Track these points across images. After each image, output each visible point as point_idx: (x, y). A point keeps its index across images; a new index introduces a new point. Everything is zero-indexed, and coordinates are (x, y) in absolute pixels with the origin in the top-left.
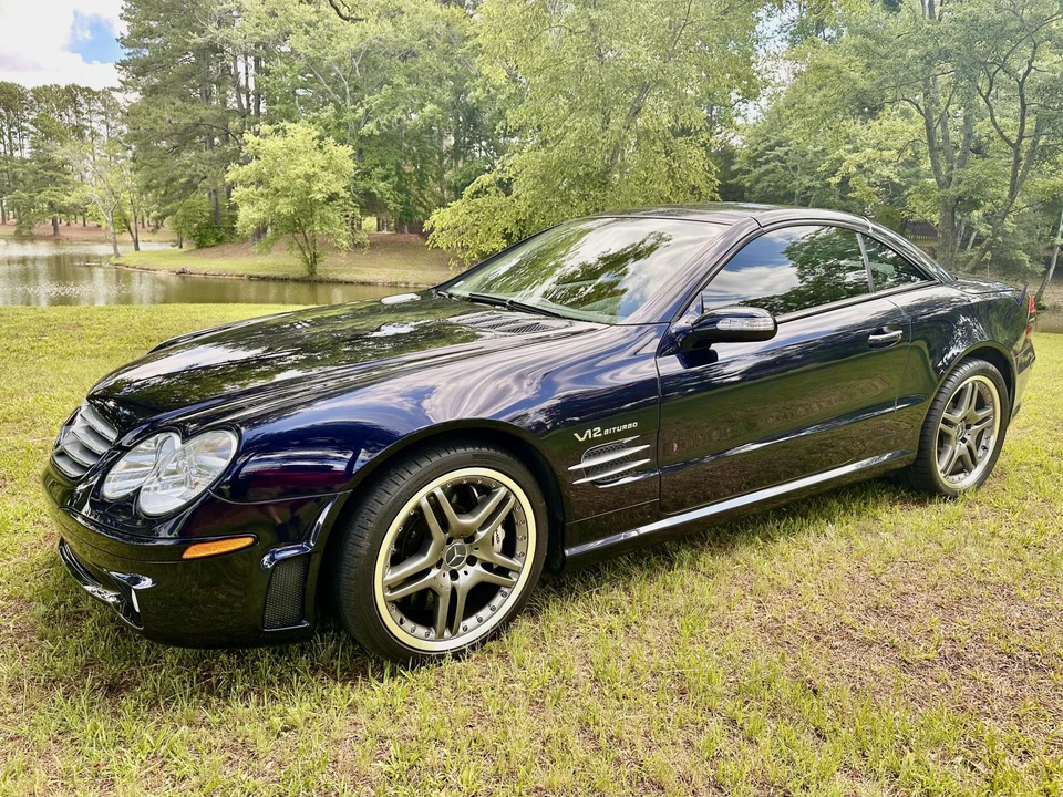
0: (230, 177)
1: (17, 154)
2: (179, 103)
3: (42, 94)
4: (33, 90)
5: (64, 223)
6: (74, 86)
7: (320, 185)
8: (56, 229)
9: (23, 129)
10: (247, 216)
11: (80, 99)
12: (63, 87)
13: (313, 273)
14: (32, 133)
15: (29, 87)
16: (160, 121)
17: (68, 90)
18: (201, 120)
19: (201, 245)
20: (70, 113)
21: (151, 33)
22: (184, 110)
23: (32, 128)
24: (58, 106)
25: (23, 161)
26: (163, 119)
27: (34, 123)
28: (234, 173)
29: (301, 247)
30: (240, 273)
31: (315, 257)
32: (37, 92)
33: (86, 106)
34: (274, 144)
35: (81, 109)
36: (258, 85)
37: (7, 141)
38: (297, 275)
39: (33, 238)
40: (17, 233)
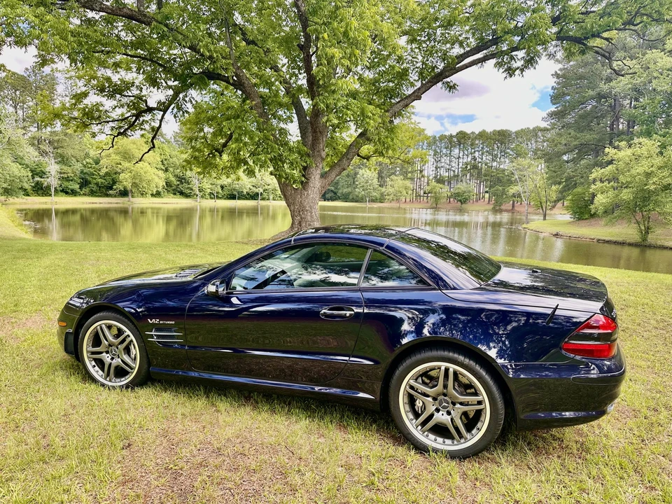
1: (502, 167)
2: (572, 133)
3: (520, 133)
4: (516, 132)
5: (519, 203)
6: (536, 128)
8: (513, 206)
9: (507, 153)
12: (531, 128)
13: (644, 240)
15: (514, 131)
17: (534, 130)
19: (579, 219)
20: (533, 142)
23: (511, 153)
24: (527, 139)
25: (504, 170)
27: (512, 150)
28: (596, 173)
29: (638, 223)
30: (592, 237)
31: (648, 229)
37: (498, 160)
38: (632, 241)
39: (501, 211)
40: (494, 208)
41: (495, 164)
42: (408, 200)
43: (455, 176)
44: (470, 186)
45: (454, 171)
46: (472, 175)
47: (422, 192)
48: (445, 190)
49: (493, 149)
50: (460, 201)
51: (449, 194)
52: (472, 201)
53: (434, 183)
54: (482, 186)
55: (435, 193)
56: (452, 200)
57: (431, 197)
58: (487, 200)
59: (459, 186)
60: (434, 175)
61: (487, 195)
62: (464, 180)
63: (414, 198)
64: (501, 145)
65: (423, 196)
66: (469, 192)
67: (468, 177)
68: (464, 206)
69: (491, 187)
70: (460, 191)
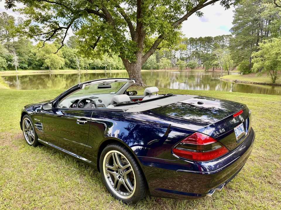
0: (252, 55)
1: (208, 53)
2: (243, 36)
3: (216, 38)
4: (214, 38)
5: (216, 68)
6: (224, 35)
8: (213, 69)
9: (211, 47)
10: (256, 66)
11: (225, 38)
12: (221, 36)
13: (274, 82)
14: (212, 47)
15: (213, 37)
16: (237, 42)
17: (222, 36)
18: (249, 40)
19: (244, 74)
20: (222, 42)
21: (239, 19)
22: (244, 38)
23: (213, 46)
24: (219, 41)
25: (209, 54)
27: (213, 45)
28: (254, 54)
29: (271, 75)
30: (251, 82)
31: (276, 77)
32: (215, 38)
33: (225, 40)
34: (268, 45)
35: (224, 41)
37: (207, 50)
38: (269, 83)
39: (208, 72)
40: (205, 71)
41: (206, 51)
42: (169, 68)
43: (189, 57)
44: (195, 61)
45: (188, 55)
46: (196, 57)
47: (175, 64)
48: (184, 63)
49: (205, 45)
50: (191, 68)
51: (187, 65)
52: (196, 68)
53: (180, 61)
54: (200, 61)
55: (181, 65)
56: (187, 67)
57: (179, 66)
58: (202, 67)
59: (190, 61)
60: (180, 57)
61: (202, 65)
62: (193, 59)
63: (172, 67)
64: (208, 43)
65: (175, 66)
66: (195, 64)
67: (194, 58)
68: (193, 70)
69: (204, 62)
70: (191, 64)
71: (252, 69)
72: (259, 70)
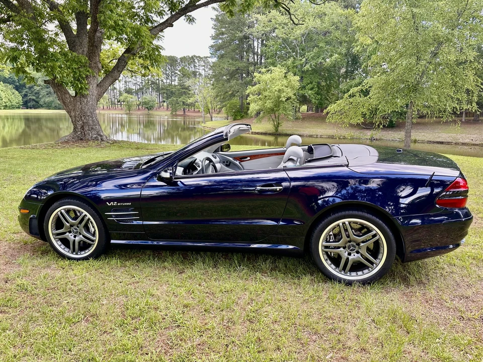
0: (248, 92)
1: (173, 83)
2: (231, 61)
3: (183, 59)
4: (180, 58)
5: (187, 110)
6: (194, 56)
7: (285, 94)
8: (184, 112)
9: (176, 73)
10: (253, 107)
11: (196, 61)
12: (190, 56)
13: (277, 130)
15: (179, 57)
16: (223, 69)
17: (192, 57)
18: (239, 68)
19: (235, 119)
20: (192, 66)
21: (223, 34)
22: (232, 64)
23: (179, 73)
24: (188, 64)
25: (175, 86)
26: (224, 68)
27: (180, 71)
28: (250, 89)
29: (273, 120)
31: (278, 124)
33: (198, 63)
34: (267, 77)
35: (196, 65)
36: (262, 51)
37: (170, 78)
38: (271, 132)
39: (176, 115)
40: (172, 113)
41: (168, 81)
42: (105, 107)
43: (140, 89)
44: (152, 96)
45: (139, 85)
46: (153, 89)
47: (116, 100)
48: (133, 99)
49: (166, 70)
50: (147, 108)
51: (138, 103)
52: (155, 109)
53: (125, 95)
54: (161, 97)
55: (128, 102)
56: (140, 107)
57: (124, 105)
58: (165, 107)
59: (144, 96)
60: (124, 88)
61: (165, 104)
62: (148, 92)
63: (111, 105)
64: (171, 67)
65: (118, 104)
66: (154, 101)
67: (150, 90)
68: (150, 112)
69: (167, 98)
70: (146, 100)
71: (249, 112)
72: (258, 114)
